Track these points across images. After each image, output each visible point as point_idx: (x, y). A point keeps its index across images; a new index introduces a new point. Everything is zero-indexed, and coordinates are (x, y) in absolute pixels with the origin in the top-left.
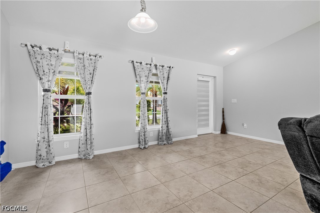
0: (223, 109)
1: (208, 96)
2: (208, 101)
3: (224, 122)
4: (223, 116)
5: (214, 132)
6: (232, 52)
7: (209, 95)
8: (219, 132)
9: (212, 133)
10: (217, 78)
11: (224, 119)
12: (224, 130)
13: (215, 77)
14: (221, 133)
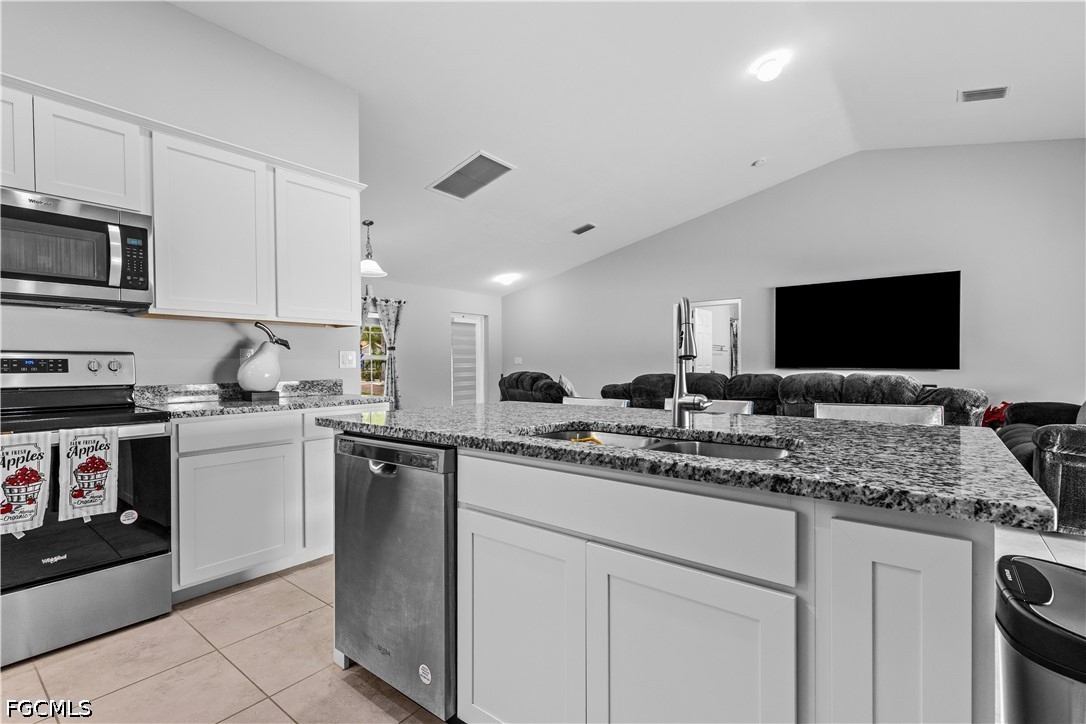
6: (507, 279)
10: (490, 318)
13: (486, 317)
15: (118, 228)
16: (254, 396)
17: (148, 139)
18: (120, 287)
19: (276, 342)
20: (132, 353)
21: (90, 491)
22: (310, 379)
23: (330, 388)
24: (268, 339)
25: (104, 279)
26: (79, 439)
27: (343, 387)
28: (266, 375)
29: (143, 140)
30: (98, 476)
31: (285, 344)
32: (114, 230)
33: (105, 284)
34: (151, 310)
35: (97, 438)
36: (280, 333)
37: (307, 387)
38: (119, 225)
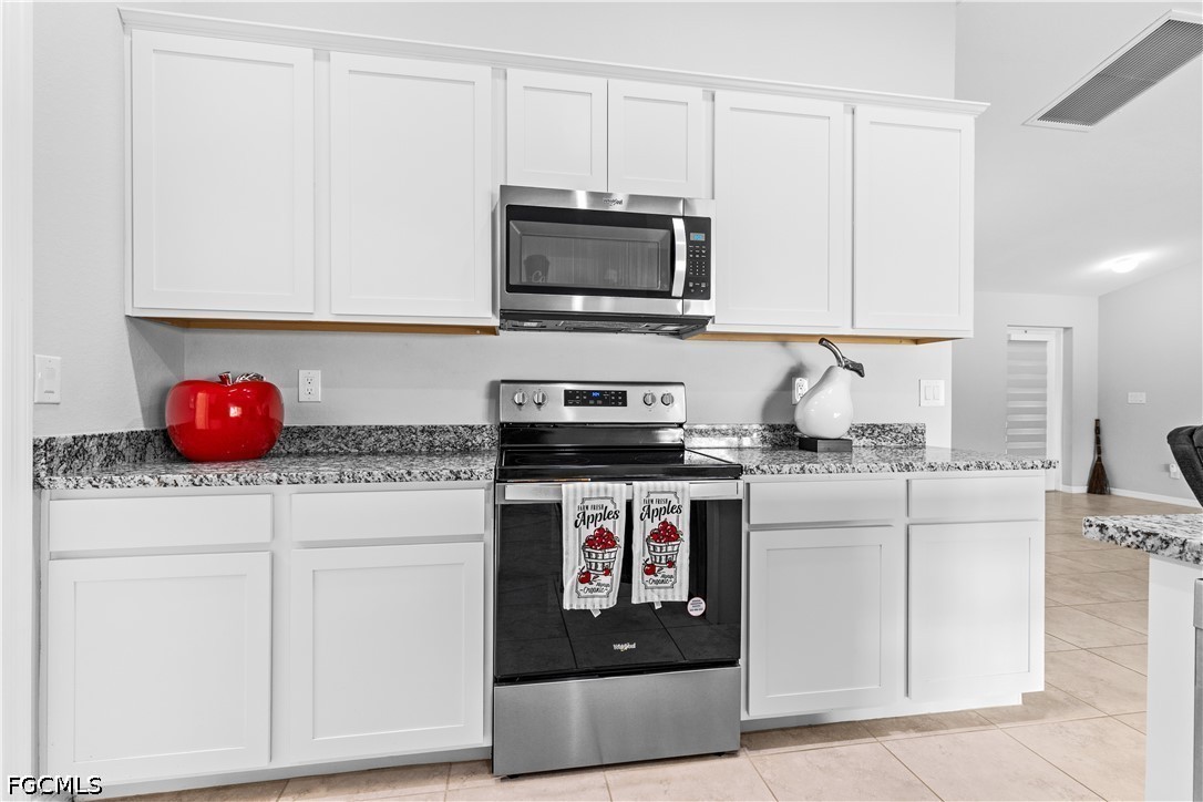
0: (1097, 421)
1: (1044, 385)
2: (1043, 398)
3: (1099, 459)
4: (1098, 441)
5: (1061, 488)
6: (1123, 264)
7: (1046, 368)
8: (1084, 489)
9: (1055, 491)
10: (1074, 331)
11: (1099, 450)
12: (1099, 482)
13: (1066, 329)
14: (1090, 491)
15: (681, 221)
16: (821, 445)
17: (710, 103)
18: (682, 298)
19: (847, 367)
20: (682, 384)
21: (662, 568)
22: (880, 422)
23: (907, 436)
24: (835, 363)
25: (666, 288)
26: (652, 496)
27: (926, 435)
28: (836, 415)
29: (706, 105)
30: (670, 548)
31: (858, 369)
32: (679, 225)
33: (667, 295)
34: (710, 327)
35: (670, 497)
36: (851, 352)
37: (876, 434)
38: (683, 217)
